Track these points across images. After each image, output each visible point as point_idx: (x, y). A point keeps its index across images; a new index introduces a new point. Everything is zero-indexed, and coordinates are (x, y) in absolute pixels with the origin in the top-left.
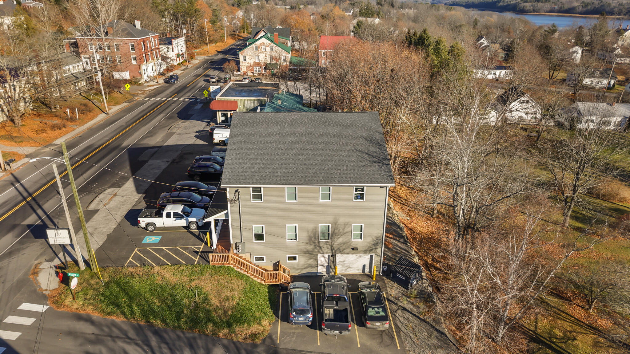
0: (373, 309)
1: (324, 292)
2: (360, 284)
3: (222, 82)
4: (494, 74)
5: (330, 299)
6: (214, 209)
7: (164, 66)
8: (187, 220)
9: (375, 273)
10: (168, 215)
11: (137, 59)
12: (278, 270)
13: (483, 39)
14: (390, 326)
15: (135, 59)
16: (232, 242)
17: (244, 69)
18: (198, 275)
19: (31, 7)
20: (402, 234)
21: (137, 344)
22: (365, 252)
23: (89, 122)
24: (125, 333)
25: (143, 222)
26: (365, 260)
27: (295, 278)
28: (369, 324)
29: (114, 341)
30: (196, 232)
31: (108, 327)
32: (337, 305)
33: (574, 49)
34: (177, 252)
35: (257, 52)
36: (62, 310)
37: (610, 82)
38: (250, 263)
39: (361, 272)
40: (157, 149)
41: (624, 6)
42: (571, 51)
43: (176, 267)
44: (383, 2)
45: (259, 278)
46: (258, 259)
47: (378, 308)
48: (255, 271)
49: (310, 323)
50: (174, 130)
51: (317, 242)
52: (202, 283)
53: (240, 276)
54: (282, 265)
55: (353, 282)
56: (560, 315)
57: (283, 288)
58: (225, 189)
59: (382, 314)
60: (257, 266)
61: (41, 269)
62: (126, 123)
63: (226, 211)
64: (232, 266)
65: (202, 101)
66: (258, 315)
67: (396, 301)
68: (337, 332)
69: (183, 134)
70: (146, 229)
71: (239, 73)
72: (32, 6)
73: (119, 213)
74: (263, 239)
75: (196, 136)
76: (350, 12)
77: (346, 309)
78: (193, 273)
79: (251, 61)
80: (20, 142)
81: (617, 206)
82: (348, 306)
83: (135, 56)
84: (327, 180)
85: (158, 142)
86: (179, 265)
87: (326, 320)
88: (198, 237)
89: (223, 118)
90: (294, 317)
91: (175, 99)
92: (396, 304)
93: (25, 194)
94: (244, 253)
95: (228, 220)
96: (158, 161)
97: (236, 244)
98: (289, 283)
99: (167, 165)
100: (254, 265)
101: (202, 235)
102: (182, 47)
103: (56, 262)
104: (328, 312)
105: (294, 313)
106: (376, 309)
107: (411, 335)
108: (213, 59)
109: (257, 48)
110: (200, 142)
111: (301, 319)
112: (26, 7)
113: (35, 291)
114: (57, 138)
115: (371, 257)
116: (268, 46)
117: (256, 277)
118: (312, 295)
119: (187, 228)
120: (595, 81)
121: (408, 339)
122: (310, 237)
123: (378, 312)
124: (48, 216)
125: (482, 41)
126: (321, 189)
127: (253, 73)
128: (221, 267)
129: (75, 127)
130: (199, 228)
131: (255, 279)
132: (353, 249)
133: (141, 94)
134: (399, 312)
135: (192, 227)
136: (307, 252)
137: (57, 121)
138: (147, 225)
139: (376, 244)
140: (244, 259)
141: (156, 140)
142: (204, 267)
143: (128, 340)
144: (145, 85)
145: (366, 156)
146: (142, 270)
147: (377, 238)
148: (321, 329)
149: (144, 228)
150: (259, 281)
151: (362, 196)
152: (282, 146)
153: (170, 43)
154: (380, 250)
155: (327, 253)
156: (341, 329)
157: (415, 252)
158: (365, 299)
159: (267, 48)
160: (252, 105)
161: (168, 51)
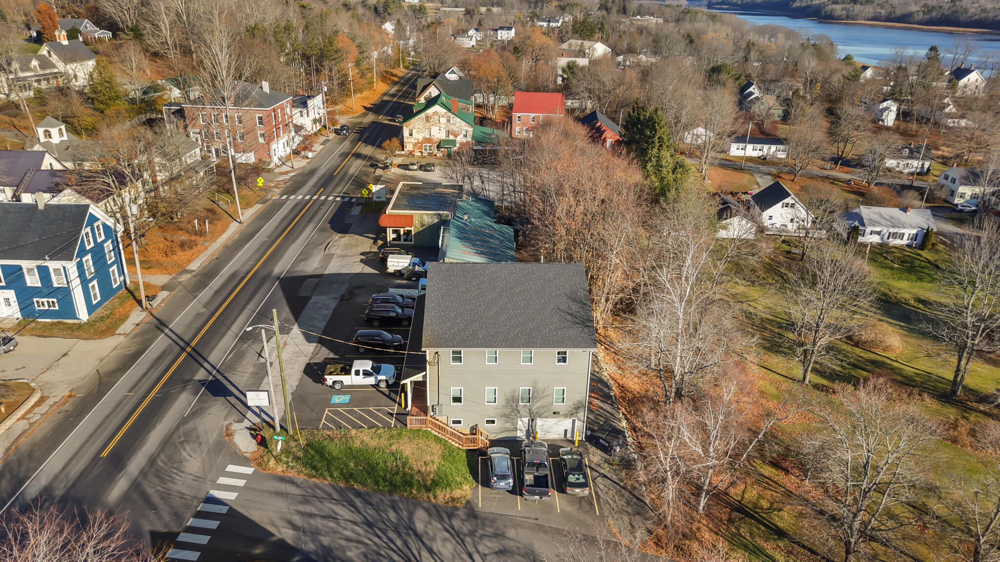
0: (574, 475)
1: (525, 457)
2: (561, 450)
3: (381, 168)
4: (760, 150)
5: (531, 465)
6: (410, 370)
7: (298, 139)
8: (376, 378)
9: (577, 438)
10: (357, 373)
11: (265, 135)
12: (475, 434)
13: (754, 86)
14: (590, 494)
15: (262, 135)
16: (428, 405)
17: (409, 147)
18: (397, 439)
19: (95, 37)
20: (609, 393)
21: (343, 505)
22: (566, 416)
23: (221, 235)
24: (330, 495)
25: (330, 379)
26: (567, 424)
27: (494, 443)
28: (569, 490)
29: (321, 502)
30: (386, 391)
31: (311, 488)
32: (537, 470)
33: (885, 104)
34: (370, 413)
35: (428, 124)
36: (268, 472)
37: (923, 165)
38: (447, 425)
39: (562, 436)
40: (318, 279)
41: (988, 12)
42: (881, 107)
43: (373, 430)
44: (611, 4)
45: (456, 442)
46: (454, 422)
47: (579, 475)
48: (452, 434)
49: (511, 489)
50: (333, 251)
51: (514, 405)
52: (402, 447)
53: (438, 440)
54: (480, 428)
55: (554, 448)
56: (770, 485)
57: (482, 452)
58: (425, 352)
59: (582, 480)
60: (454, 429)
61: (235, 431)
62: (269, 237)
63: (424, 373)
64: (430, 429)
65: (360, 201)
66: (458, 479)
67: (598, 469)
68: (537, 497)
69: (345, 256)
70: (332, 387)
71: (403, 153)
72: (97, 37)
73: (297, 367)
74: (461, 402)
75: (362, 261)
76: (558, 22)
77: (547, 476)
78: (392, 437)
79: (418, 136)
80: (149, 268)
81: (878, 357)
82: (548, 472)
83: (263, 132)
84: (529, 343)
85: (316, 269)
86: (375, 428)
87: (527, 486)
88: (389, 397)
89: (394, 236)
90: (496, 482)
91: (323, 198)
92: (597, 471)
93: (182, 344)
94: (441, 415)
95: (426, 381)
96: (324, 298)
97: (433, 406)
98: (488, 448)
99: (336, 303)
100: (451, 428)
101: (393, 395)
102: (319, 108)
103: (247, 423)
104: (529, 478)
105: (495, 479)
106: (576, 476)
107: (611, 502)
108: (361, 123)
109: (428, 119)
110: (368, 270)
111: (502, 484)
112: (87, 37)
113: (236, 453)
114: (190, 261)
115: (574, 421)
116: (443, 116)
117: (453, 441)
118: (512, 460)
119: (376, 386)
120: (903, 163)
121: (607, 505)
122: (508, 400)
123: (578, 479)
124: (218, 371)
125: (751, 89)
126: (522, 352)
127: (421, 152)
128: (419, 431)
129: (206, 244)
130: (388, 386)
131: (453, 443)
132: (554, 413)
133: (274, 187)
134: (599, 480)
135: (382, 386)
136: (504, 416)
137: (184, 237)
138: (334, 382)
139: (577, 408)
140: (441, 422)
141: (312, 266)
142: (402, 430)
143: (333, 501)
144: (276, 171)
145: (569, 317)
146: (338, 433)
147: (579, 402)
148: (521, 495)
149: (330, 386)
150: (457, 445)
151: (564, 360)
152: (482, 303)
153: (305, 105)
154: (582, 415)
155: (525, 417)
156: (542, 494)
157: (623, 414)
158: (565, 465)
159: (441, 119)
160: (430, 220)
161: (302, 116)
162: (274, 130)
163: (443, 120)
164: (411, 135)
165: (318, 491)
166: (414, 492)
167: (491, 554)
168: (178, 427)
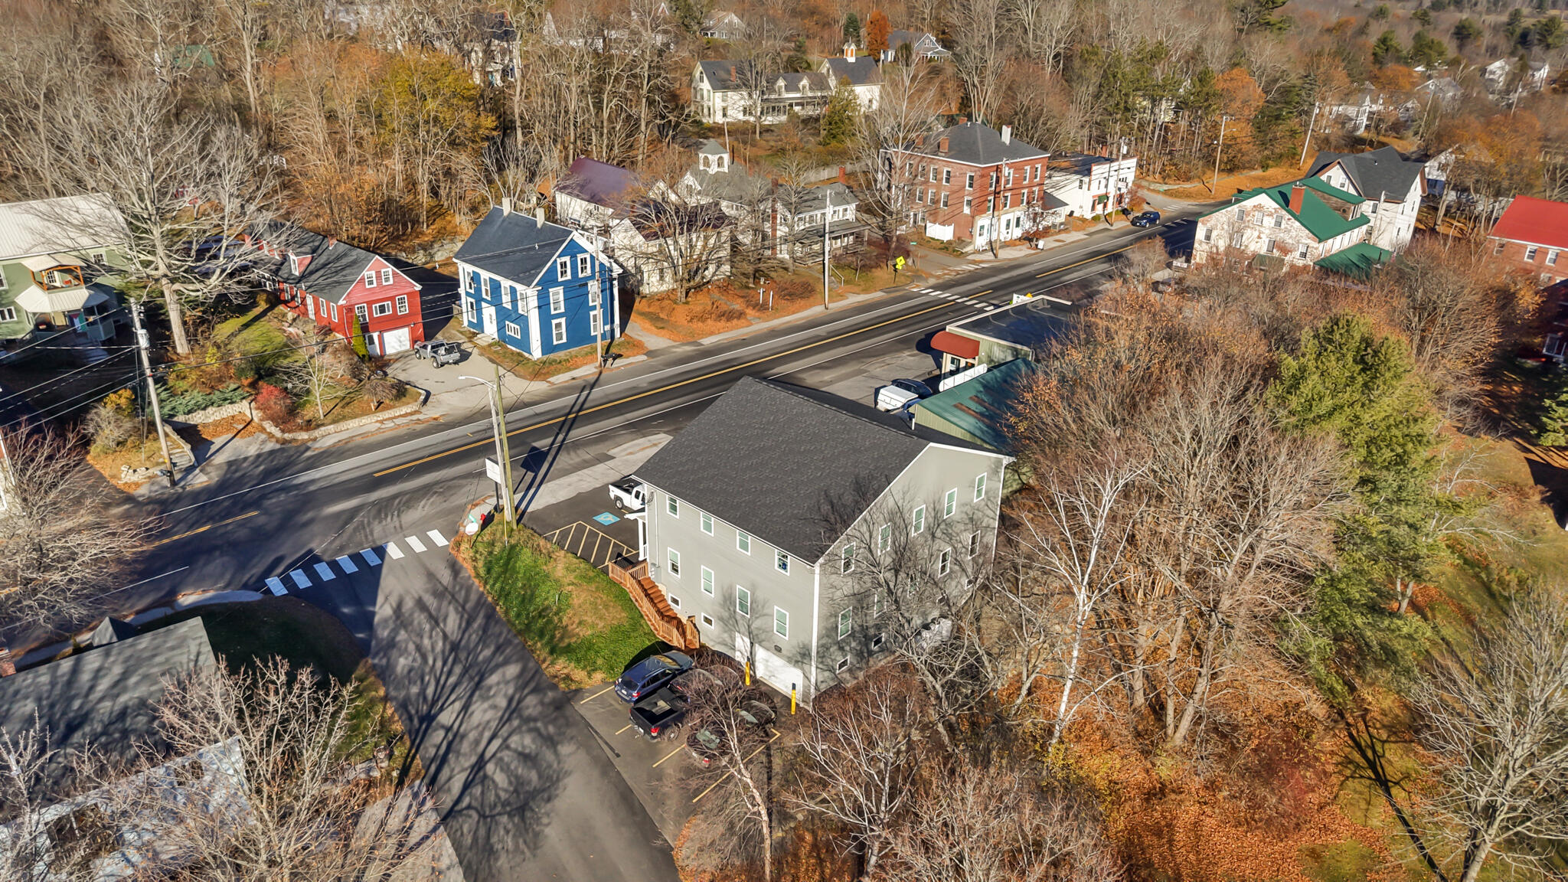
10: (637, 495)
11: (975, 203)
15: (969, 203)
17: (1199, 258)
18: (585, 582)
21: (462, 617)
22: (789, 660)
23: (785, 316)
24: (466, 602)
25: (612, 492)
29: (450, 603)
31: (462, 587)
35: (1240, 225)
36: (452, 552)
45: (652, 624)
46: (673, 600)
52: (576, 592)
64: (628, 590)
67: (776, 754)
70: (615, 502)
71: (1187, 265)
79: (1220, 242)
83: (971, 198)
84: (743, 519)
89: (953, 367)
91: (973, 302)
92: (769, 756)
93: (578, 408)
94: (660, 582)
102: (1123, 179)
109: (1242, 215)
111: (624, 692)
113: (455, 522)
116: (1271, 215)
117: (650, 620)
122: (725, 600)
124: (561, 445)
128: (617, 586)
129: (755, 321)
131: (649, 623)
132: (776, 647)
138: (616, 497)
139: (802, 655)
147: (804, 646)
150: (652, 628)
151: (785, 567)
153: (1085, 171)
159: (1266, 219)
160: (1002, 356)
161: (1080, 187)
162: (991, 198)
163: (1269, 222)
164: (1208, 238)
165: (463, 593)
166: (539, 645)
167: (515, 751)
168: (455, 479)
